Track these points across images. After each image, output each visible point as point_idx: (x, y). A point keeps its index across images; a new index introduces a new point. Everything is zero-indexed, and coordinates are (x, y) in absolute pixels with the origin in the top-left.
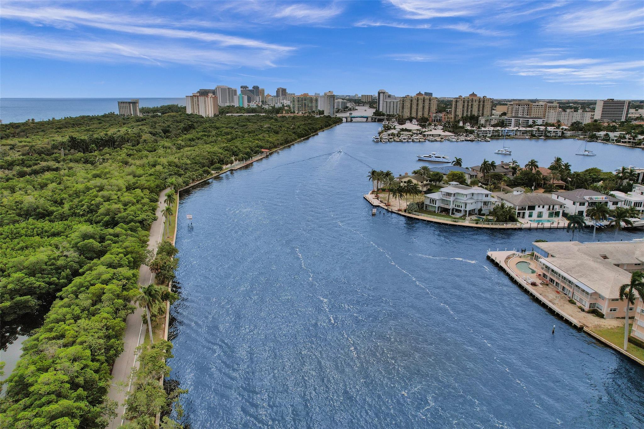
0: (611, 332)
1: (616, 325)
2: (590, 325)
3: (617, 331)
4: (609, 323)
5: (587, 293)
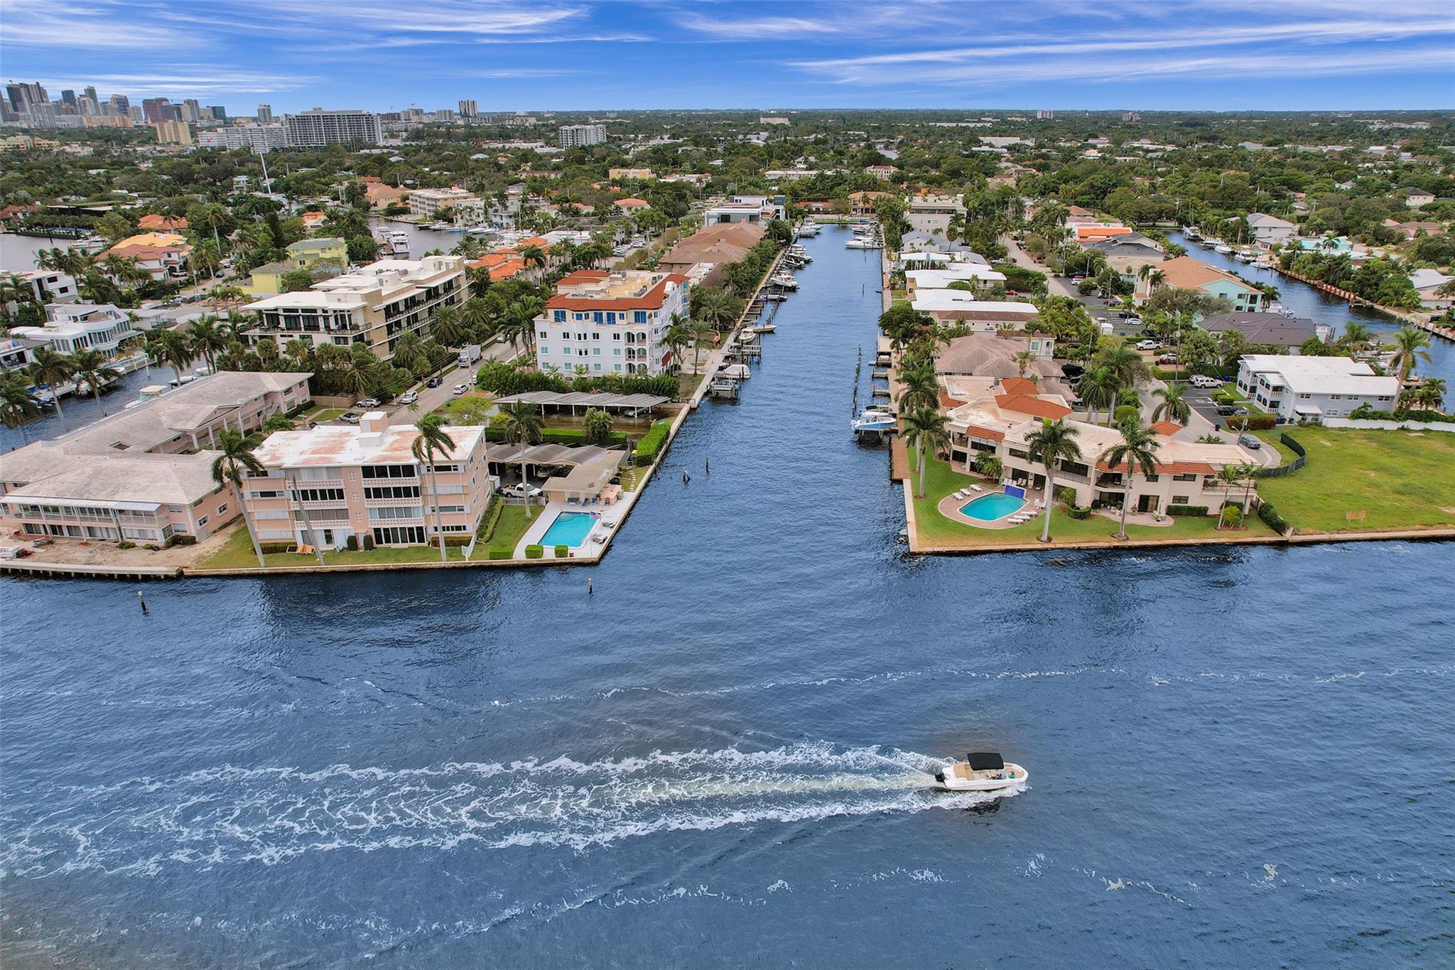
0: (222, 555)
1: (222, 543)
2: (188, 563)
3: (230, 549)
4: (211, 546)
5: (148, 514)
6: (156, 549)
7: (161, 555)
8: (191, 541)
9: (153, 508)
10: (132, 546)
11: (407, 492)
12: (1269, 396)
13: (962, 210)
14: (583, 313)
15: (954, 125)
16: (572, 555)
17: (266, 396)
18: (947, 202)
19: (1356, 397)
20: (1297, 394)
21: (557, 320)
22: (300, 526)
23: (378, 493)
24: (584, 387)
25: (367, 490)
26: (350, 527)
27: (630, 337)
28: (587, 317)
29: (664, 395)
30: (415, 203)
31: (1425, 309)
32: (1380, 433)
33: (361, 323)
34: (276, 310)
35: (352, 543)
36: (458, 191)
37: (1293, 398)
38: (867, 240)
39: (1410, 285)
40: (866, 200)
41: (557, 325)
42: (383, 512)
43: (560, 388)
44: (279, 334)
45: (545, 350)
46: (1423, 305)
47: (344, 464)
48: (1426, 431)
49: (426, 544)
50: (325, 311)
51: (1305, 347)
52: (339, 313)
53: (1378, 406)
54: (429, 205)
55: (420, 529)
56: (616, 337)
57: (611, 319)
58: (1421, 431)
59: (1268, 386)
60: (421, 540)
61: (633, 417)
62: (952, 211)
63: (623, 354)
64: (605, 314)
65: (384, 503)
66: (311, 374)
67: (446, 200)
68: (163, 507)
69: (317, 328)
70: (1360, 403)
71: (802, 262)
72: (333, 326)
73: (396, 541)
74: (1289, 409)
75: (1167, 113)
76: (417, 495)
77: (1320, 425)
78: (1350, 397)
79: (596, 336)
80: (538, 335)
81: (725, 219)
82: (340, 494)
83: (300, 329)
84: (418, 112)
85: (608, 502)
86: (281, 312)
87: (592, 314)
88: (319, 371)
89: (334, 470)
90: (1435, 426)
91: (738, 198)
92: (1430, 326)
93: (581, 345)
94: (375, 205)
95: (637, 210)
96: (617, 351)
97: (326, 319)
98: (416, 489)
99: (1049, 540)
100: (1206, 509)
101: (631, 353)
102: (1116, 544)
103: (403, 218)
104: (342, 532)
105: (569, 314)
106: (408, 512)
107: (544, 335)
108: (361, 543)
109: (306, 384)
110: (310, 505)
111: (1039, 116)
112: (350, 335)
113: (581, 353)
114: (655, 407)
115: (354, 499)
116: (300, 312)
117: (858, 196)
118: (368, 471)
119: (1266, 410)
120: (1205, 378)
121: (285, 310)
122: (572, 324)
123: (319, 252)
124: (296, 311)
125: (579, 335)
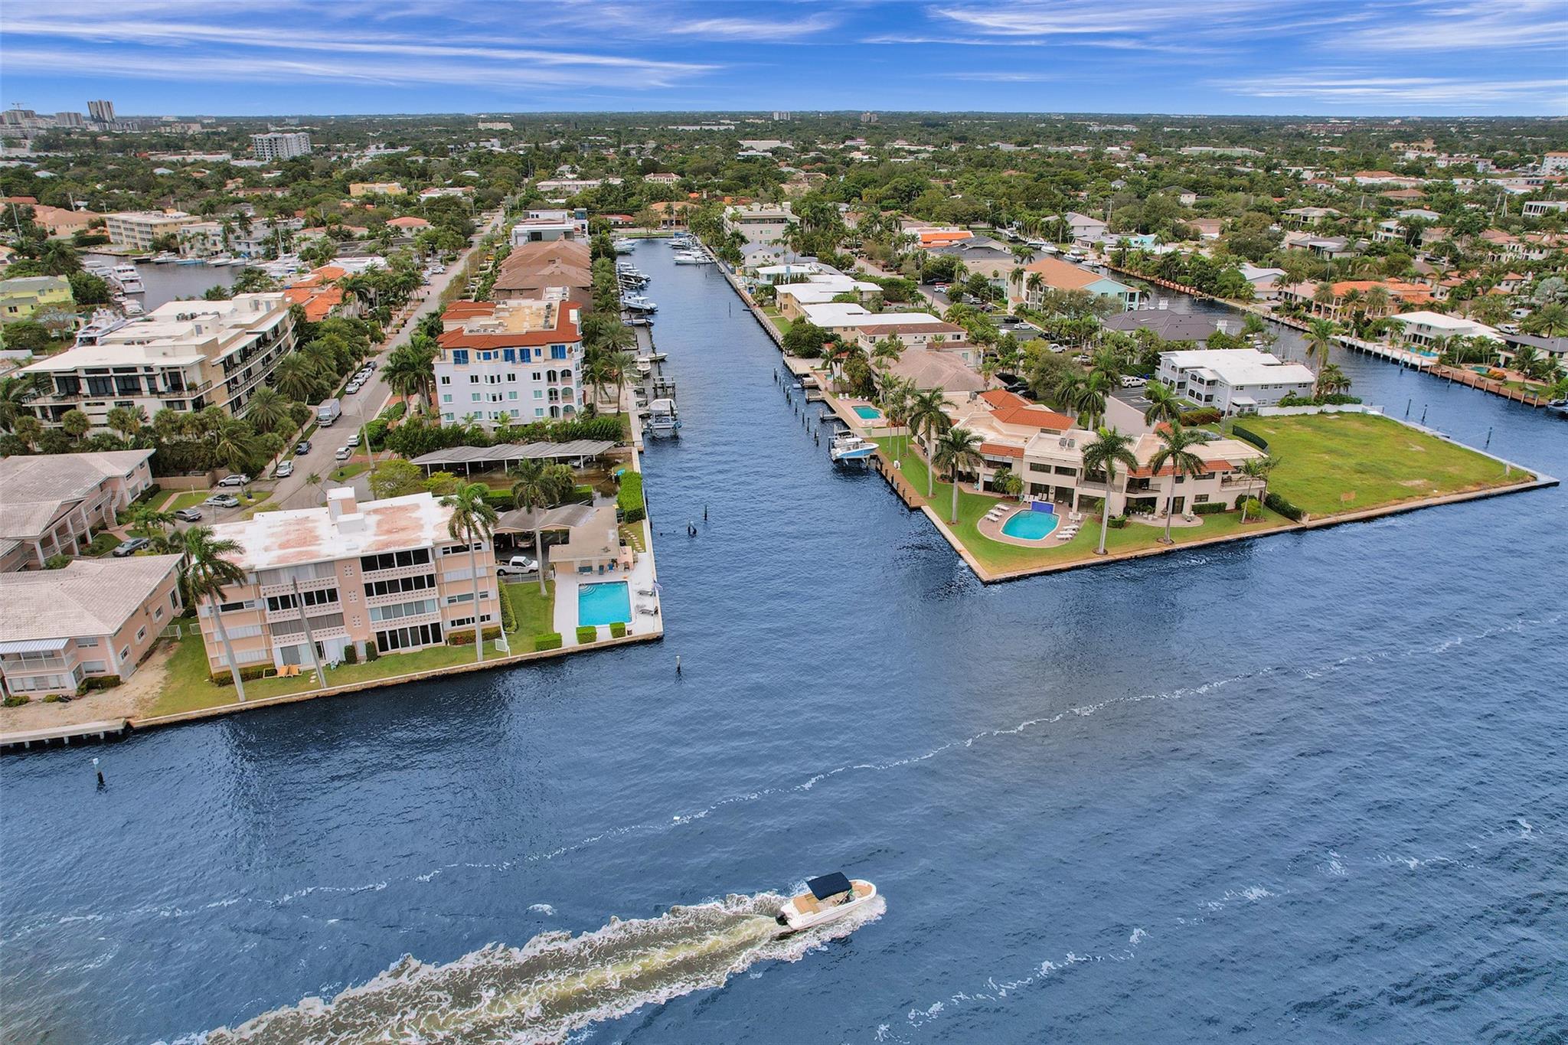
0: (171, 695)
1: (159, 679)
2: (130, 712)
3: (176, 685)
4: (145, 684)
5: (52, 654)
6: (65, 699)
7: (76, 706)
8: (114, 682)
9: (60, 645)
10: (23, 701)
11: (419, 583)
12: (1203, 390)
13: (795, 219)
14: (492, 352)
15: (698, 128)
16: (629, 633)
17: (102, 486)
18: (776, 211)
19: (1281, 386)
20: (1233, 387)
21: (457, 361)
22: (278, 643)
23: (381, 588)
24: (507, 437)
25: (368, 587)
26: (346, 635)
27: (551, 376)
28: (496, 356)
29: (608, 439)
30: (116, 230)
31: (1258, 300)
32: (1306, 418)
33: (199, 382)
34: (75, 371)
35: (350, 654)
36: (173, 214)
37: (1229, 390)
38: (695, 255)
39: (1243, 278)
40: (669, 211)
41: (461, 368)
42: (387, 612)
43: (482, 443)
44: (83, 403)
45: (448, 398)
46: (1257, 296)
47: (337, 557)
48: (1339, 413)
49: (443, 643)
50: (148, 369)
51: (1211, 341)
52: (167, 371)
53: (1300, 393)
54: (141, 232)
55: (436, 627)
56: (537, 376)
57: (525, 356)
58: (1336, 413)
59: (1201, 381)
60: (437, 639)
61: (579, 467)
62: (783, 220)
63: (546, 396)
64: (517, 351)
65: (390, 599)
66: (153, 451)
67: (165, 225)
68: (75, 643)
69: (138, 390)
70: (1286, 391)
71: (644, 282)
72: (161, 387)
73: (405, 644)
74: (1223, 401)
75: (899, 114)
76: (431, 584)
77: (1256, 414)
78: (1276, 386)
79: (511, 377)
80: (439, 381)
81: (536, 236)
82: (333, 595)
83: (113, 394)
84: (28, 114)
85: (627, 567)
86: (82, 374)
87: (501, 352)
88: (159, 445)
89: (325, 566)
90: (1346, 408)
91: (535, 213)
92: (1274, 316)
93: (495, 389)
94: (53, 233)
95: (419, 230)
96: (538, 394)
97: (151, 379)
98: (431, 578)
99: (1106, 552)
100: (1225, 505)
101: (553, 394)
102: (1167, 549)
103: (104, 249)
104: (335, 644)
105: (472, 354)
106: (420, 607)
107: (446, 380)
108: (361, 652)
109: (147, 464)
110: (291, 614)
111: (776, 118)
112: (188, 397)
113: (494, 399)
114: (602, 454)
115: (352, 600)
116: (112, 373)
117: (659, 207)
118: (369, 563)
119: (1202, 404)
120: (1131, 378)
121: (88, 371)
122: (477, 364)
123: (36, 294)
124: (106, 371)
125: (492, 378)
